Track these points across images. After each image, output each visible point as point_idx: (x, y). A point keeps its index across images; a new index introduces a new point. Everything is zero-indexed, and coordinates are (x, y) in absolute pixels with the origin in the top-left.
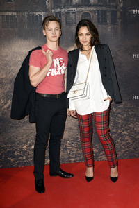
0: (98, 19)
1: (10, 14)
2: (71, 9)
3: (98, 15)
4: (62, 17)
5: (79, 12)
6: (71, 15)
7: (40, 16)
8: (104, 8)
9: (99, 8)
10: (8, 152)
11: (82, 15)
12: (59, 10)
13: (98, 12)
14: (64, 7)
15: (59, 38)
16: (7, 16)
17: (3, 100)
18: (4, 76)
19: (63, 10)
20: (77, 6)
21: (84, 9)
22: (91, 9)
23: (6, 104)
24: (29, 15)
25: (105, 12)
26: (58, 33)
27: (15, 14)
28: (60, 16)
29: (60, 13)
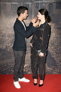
0: (57, 6)
1: (15, 3)
2: (43, 1)
3: (57, 4)
4: (39, 5)
5: (47, 3)
6: (43, 4)
7: (29, 4)
8: (60, 1)
10: (11, 67)
11: (49, 4)
12: (38, 2)
13: (57, 2)
14: (40, 0)
16: (14, 4)
17: (10, 43)
18: (11, 33)
19: (40, 2)
21: (50, 1)
22: (53, 1)
23: (11, 45)
24: (23, 4)
27: (17, 3)
28: (38, 5)
29: (38, 3)
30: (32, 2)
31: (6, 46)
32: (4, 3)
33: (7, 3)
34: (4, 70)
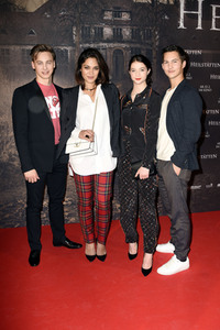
2: (101, 44)
3: (132, 53)
5: (110, 48)
8: (138, 46)
9: (132, 45)
11: (114, 52)
13: (132, 49)
14: (94, 42)
15: (53, 74)
20: (108, 41)
21: (115, 45)
22: (124, 45)
25: (140, 49)
26: (50, 67)
30: (74, 45)
31: (10, 155)
32: (5, 47)
33: (12, 48)
34: (7, 216)
